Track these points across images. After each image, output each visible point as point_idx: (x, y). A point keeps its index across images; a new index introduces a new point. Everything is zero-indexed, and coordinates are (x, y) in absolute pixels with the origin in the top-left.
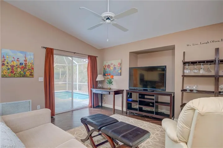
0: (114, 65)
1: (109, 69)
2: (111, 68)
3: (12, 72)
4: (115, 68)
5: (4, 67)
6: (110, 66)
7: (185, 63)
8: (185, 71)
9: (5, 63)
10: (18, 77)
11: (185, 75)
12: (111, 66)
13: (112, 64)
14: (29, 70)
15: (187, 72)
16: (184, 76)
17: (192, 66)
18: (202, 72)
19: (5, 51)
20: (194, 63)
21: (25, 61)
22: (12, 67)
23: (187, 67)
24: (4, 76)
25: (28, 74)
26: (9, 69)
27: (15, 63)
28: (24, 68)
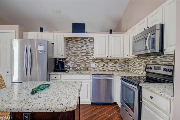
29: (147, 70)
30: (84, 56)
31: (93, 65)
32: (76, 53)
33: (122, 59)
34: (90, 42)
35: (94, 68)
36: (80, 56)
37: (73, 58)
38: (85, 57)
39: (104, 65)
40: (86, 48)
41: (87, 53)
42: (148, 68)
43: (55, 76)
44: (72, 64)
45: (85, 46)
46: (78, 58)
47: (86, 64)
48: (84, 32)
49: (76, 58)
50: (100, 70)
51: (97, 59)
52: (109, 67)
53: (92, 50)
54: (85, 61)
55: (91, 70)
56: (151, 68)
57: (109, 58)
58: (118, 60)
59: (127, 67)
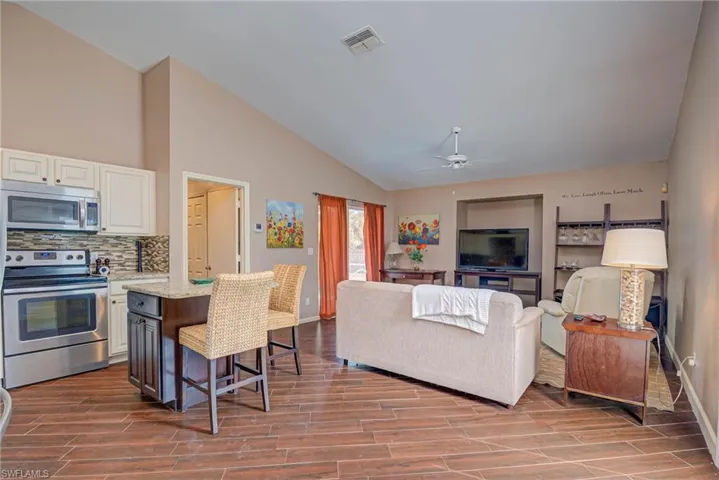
0: (425, 224)
1: (413, 232)
2: (417, 229)
3: (279, 239)
4: (425, 230)
5: (271, 231)
6: (414, 228)
7: (560, 226)
8: (561, 238)
9: (272, 223)
10: (286, 247)
11: (560, 243)
12: (417, 226)
13: (418, 222)
14: (298, 234)
15: (563, 239)
16: (558, 246)
17: (570, 230)
18: (585, 240)
19: (273, 203)
20: (574, 226)
21: (294, 219)
22: (280, 229)
23: (562, 231)
24: (270, 246)
25: (297, 242)
26: (276, 234)
27: (283, 224)
28: (293, 232)
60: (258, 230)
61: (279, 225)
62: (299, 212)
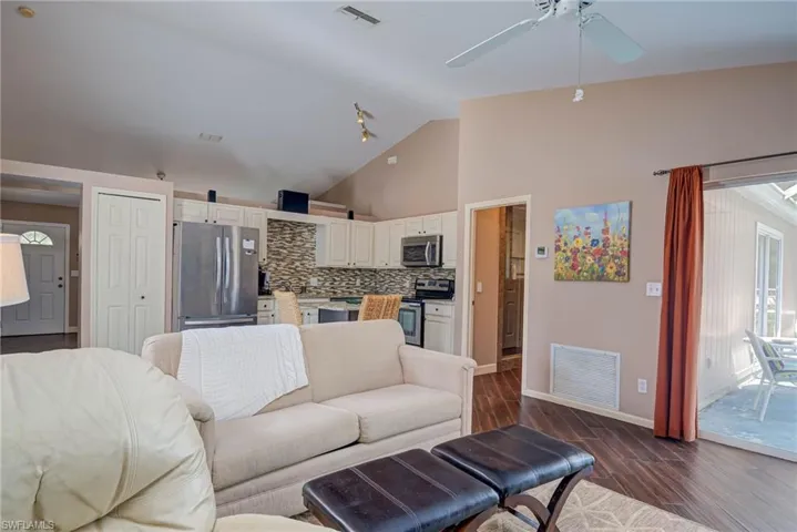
3: (573, 267)
5: (560, 255)
10: (586, 280)
14: (614, 257)
21: (605, 231)
22: (575, 252)
24: (558, 277)
25: (611, 271)
26: (567, 259)
27: (580, 243)
28: (603, 253)
29: (418, 287)
30: (297, 260)
31: (314, 281)
32: (279, 254)
33: (366, 270)
34: (309, 231)
35: (315, 288)
36: (288, 260)
37: (274, 265)
38: (297, 264)
39: (335, 280)
40: (299, 243)
41: (303, 255)
42: (419, 285)
43: (265, 302)
44: (271, 278)
45: (299, 238)
46: (283, 264)
47: (300, 279)
48: (305, 211)
49: (278, 265)
50: (327, 291)
51: (321, 269)
52: (344, 284)
53: (313, 249)
54: (298, 272)
55: (310, 291)
56: (423, 285)
57: (351, 266)
58: (360, 270)
59: (373, 284)
60: (540, 256)
61: (574, 244)
62: (619, 216)
